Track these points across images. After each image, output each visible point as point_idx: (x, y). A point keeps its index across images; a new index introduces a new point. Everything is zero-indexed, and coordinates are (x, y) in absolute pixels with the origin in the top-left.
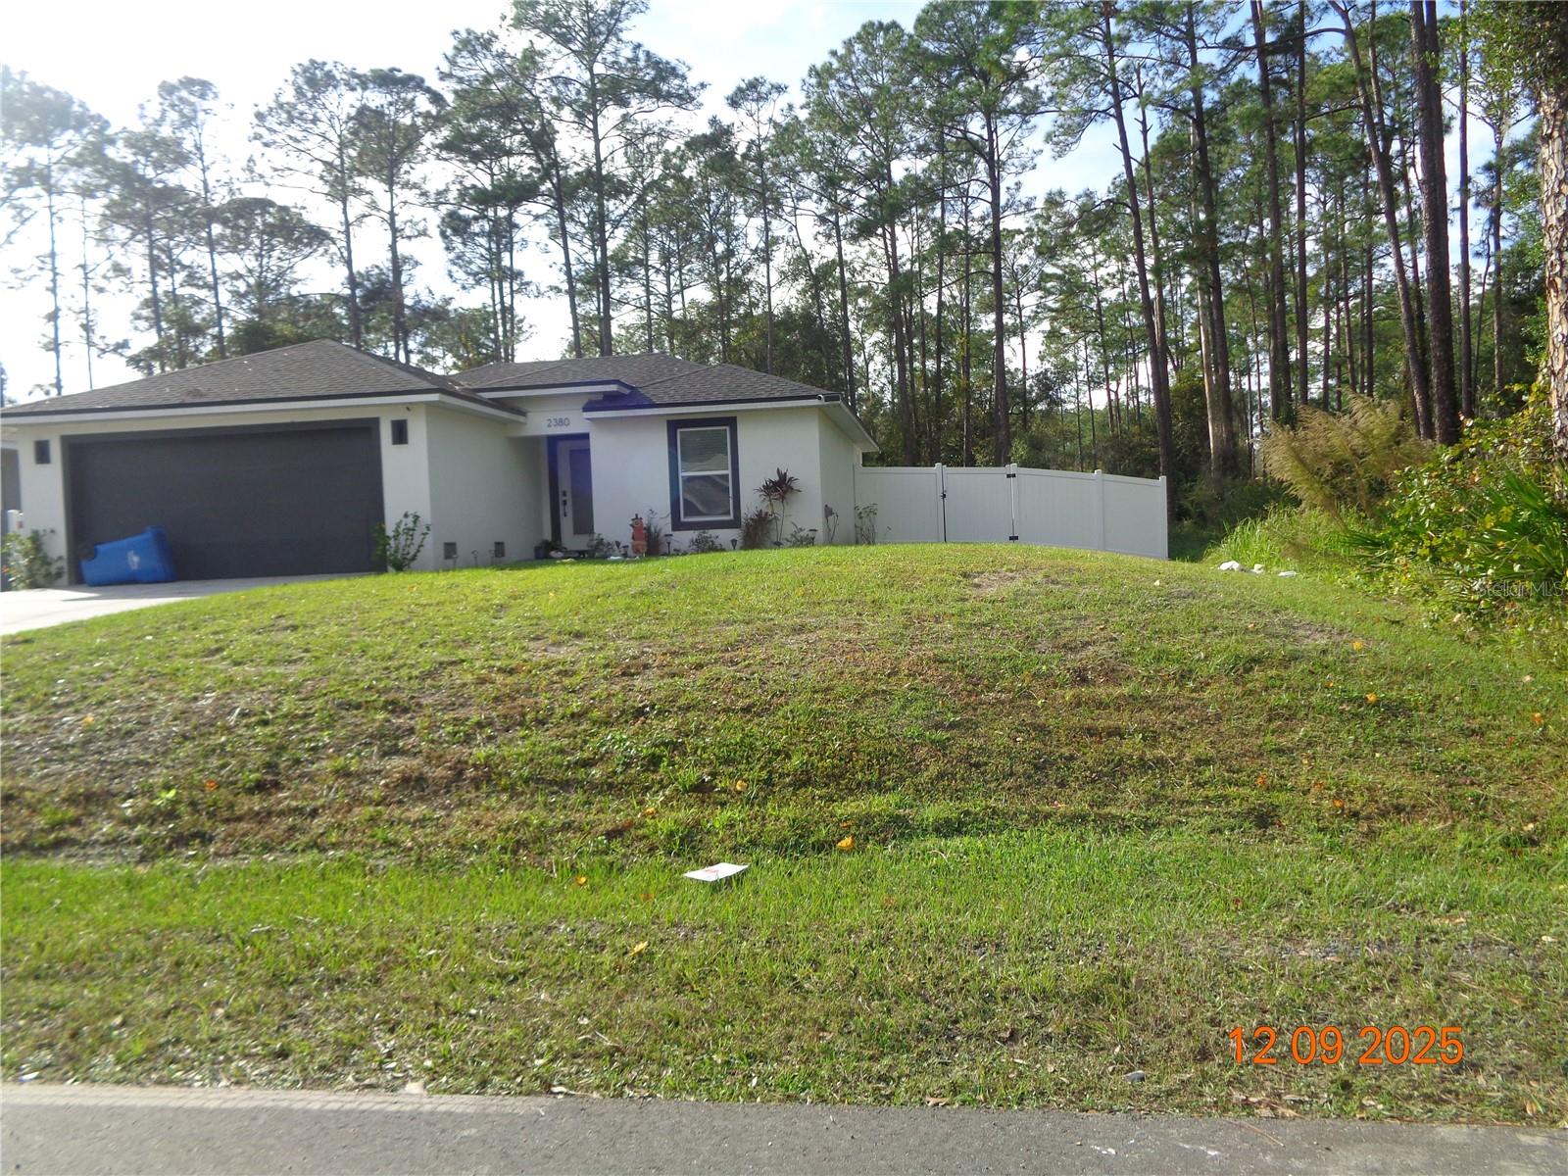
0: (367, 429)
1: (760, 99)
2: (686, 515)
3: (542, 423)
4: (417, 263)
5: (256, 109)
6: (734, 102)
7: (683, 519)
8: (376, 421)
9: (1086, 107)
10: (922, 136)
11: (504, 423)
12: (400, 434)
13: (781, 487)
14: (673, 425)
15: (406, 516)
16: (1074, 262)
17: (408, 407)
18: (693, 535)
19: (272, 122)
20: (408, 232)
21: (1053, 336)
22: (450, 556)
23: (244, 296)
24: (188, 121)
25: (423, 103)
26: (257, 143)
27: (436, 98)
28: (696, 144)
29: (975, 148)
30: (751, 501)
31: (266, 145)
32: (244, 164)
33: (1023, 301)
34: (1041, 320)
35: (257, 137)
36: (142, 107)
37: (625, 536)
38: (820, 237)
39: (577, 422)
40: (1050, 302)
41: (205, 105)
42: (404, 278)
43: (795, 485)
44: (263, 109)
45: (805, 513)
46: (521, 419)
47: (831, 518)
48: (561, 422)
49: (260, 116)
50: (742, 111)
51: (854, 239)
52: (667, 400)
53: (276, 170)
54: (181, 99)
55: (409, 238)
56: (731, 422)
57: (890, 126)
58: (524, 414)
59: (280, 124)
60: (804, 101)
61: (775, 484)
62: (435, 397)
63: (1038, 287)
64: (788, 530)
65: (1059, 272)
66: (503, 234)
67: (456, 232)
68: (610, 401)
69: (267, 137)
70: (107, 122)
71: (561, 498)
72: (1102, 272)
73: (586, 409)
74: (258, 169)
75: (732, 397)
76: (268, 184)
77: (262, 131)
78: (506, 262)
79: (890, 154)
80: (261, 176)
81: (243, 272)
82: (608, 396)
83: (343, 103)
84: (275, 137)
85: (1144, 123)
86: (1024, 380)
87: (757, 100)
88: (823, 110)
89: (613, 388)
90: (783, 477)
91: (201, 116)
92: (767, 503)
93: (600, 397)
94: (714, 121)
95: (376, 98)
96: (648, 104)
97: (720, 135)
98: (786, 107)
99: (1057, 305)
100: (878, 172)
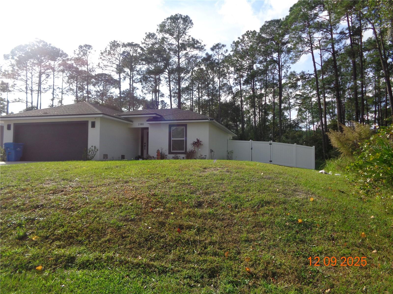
0: (85, 124)
1: (219, 48)
2: (172, 150)
3: (137, 124)
4: (138, 89)
5: (101, 52)
6: (212, 49)
7: (172, 151)
8: (88, 122)
9: (302, 50)
10: (261, 58)
11: (128, 124)
12: (93, 125)
13: (197, 143)
14: (170, 126)
15: (92, 146)
16: (305, 91)
17: (95, 118)
18: (173, 155)
19: (104, 55)
20: (136, 81)
21: (300, 110)
22: (105, 158)
23: (99, 96)
24: (85, 54)
25: (139, 50)
26: (101, 60)
27: (142, 49)
28: (204, 60)
29: (275, 62)
30: (190, 147)
31: (103, 60)
32: (97, 64)
33: (290, 101)
34: (296, 106)
35: (101, 58)
36: (75, 51)
37: (155, 155)
38: (235, 84)
39: (146, 124)
40: (298, 101)
41: (89, 51)
42: (134, 92)
43: (201, 143)
44: (103, 52)
45: (204, 151)
46: (131, 123)
47: (212, 153)
48: (142, 124)
49: (102, 53)
50: (214, 52)
51: (244, 84)
52: (169, 119)
53: (104, 66)
54: (84, 49)
55: (136, 83)
56: (185, 125)
57: (253, 56)
58: (132, 122)
59: (106, 55)
60: (231, 50)
61: (196, 143)
62: (101, 115)
63: (294, 97)
64: (199, 155)
65: (301, 94)
66: (157, 82)
67: (144, 80)
68: (155, 119)
69: (103, 58)
70: (67, 55)
71: (144, 145)
72: (312, 94)
73: (147, 121)
74: (100, 65)
75: (186, 118)
76: (103, 69)
77: (102, 57)
78: (157, 88)
79: (253, 63)
80: (101, 67)
81: (99, 90)
82: (154, 117)
83: (121, 50)
84: (105, 58)
85: (321, 55)
86: (290, 121)
87: (218, 49)
88: (236, 52)
89: (154, 115)
90: (198, 140)
91: (88, 53)
92: (193, 147)
93: (152, 118)
94: (207, 54)
95: (128, 49)
96: (192, 50)
97: (209, 57)
98: (226, 50)
99: (300, 102)
100: (250, 67)
